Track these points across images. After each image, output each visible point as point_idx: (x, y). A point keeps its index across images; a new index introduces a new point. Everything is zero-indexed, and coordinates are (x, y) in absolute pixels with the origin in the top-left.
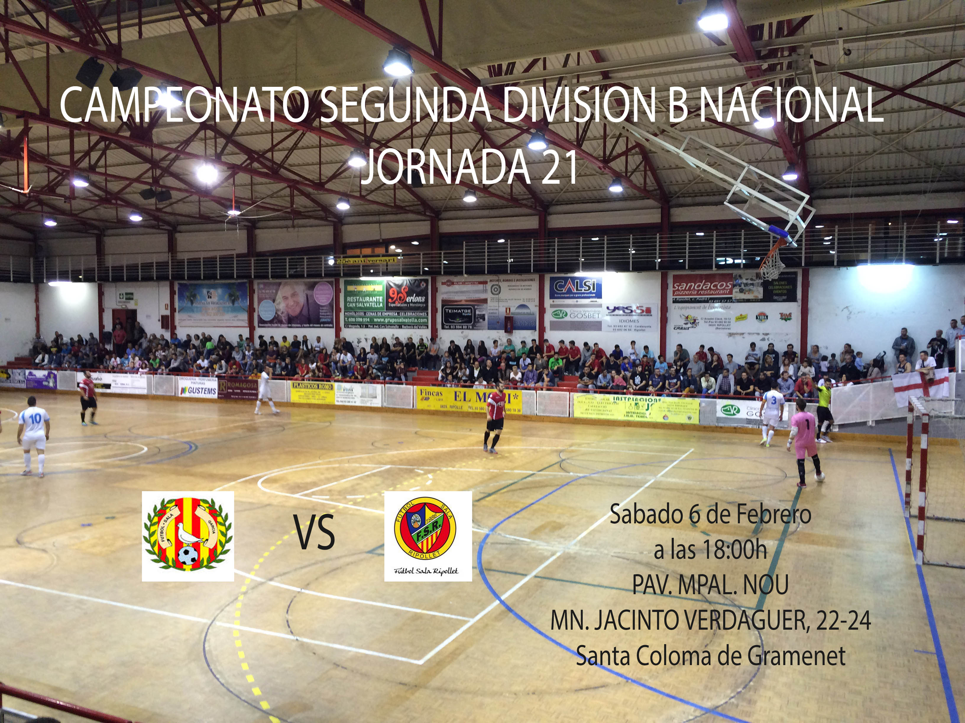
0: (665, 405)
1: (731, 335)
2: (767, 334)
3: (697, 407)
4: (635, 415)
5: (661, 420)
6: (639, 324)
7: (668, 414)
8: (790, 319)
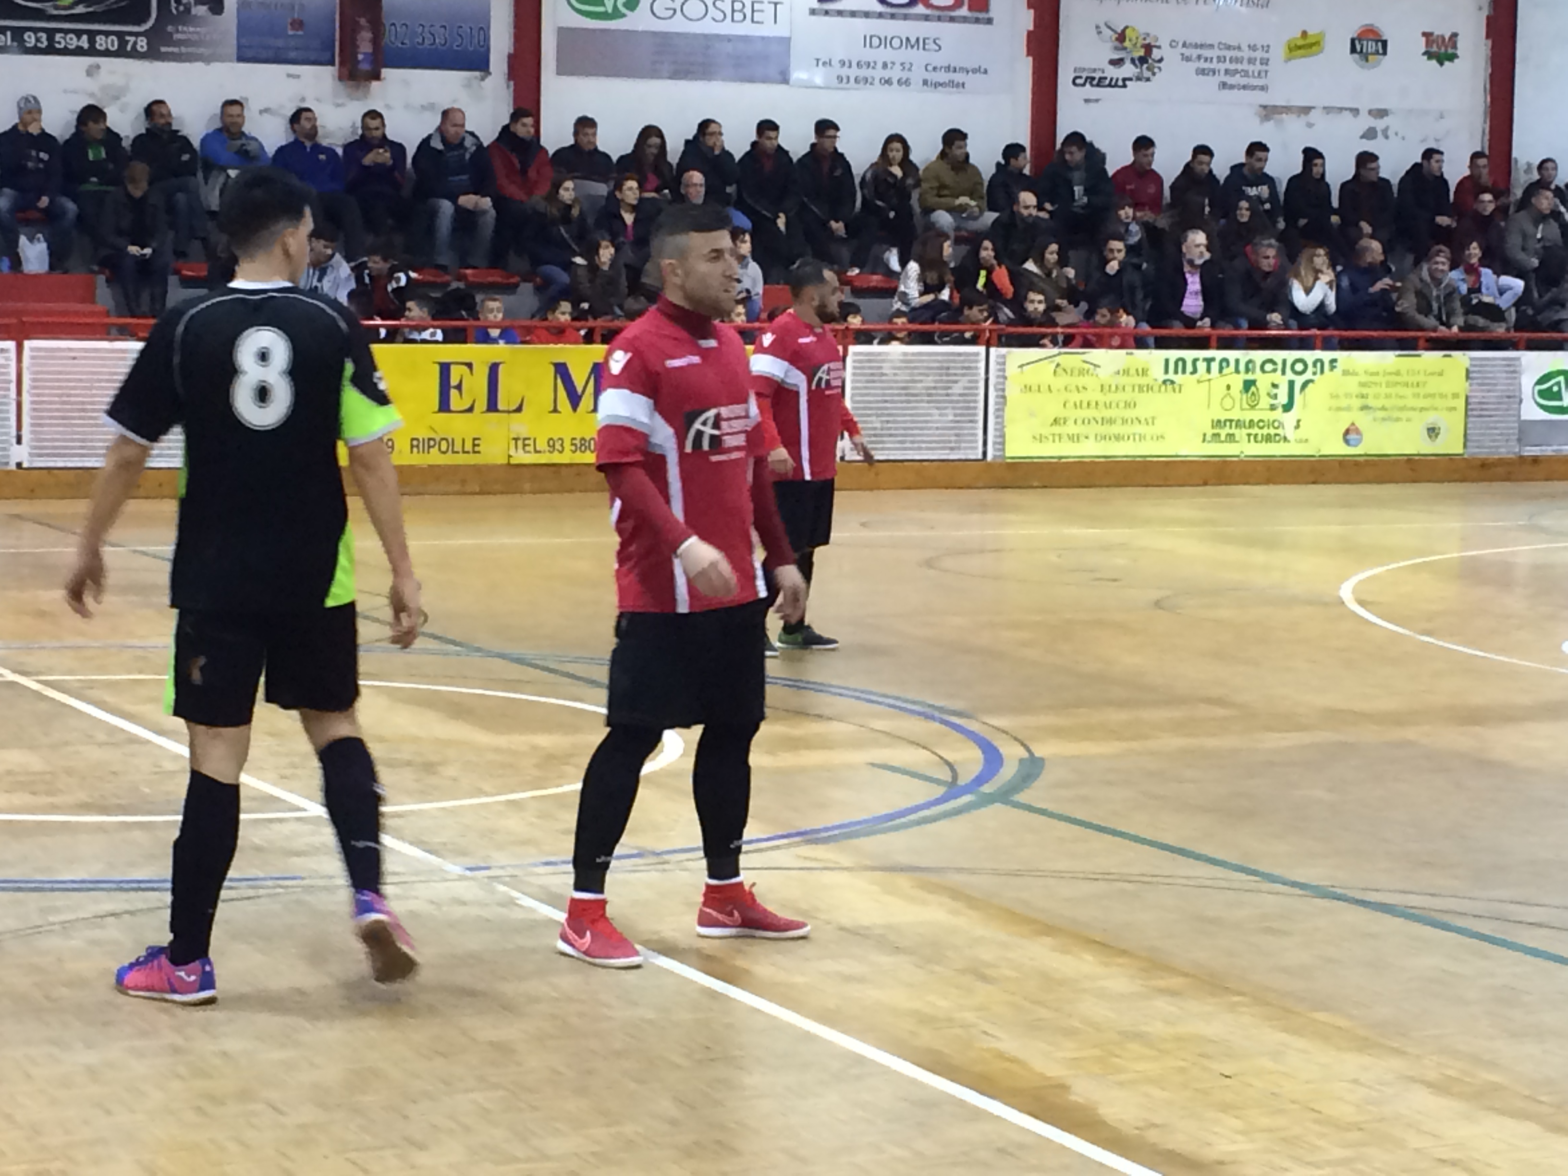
0: (1352, 384)
1: (1269, 112)
2: (1381, 113)
3: (1461, 386)
4: (1241, 434)
5: (1337, 448)
6: (939, 59)
7: (1363, 421)
8: (1452, 57)
